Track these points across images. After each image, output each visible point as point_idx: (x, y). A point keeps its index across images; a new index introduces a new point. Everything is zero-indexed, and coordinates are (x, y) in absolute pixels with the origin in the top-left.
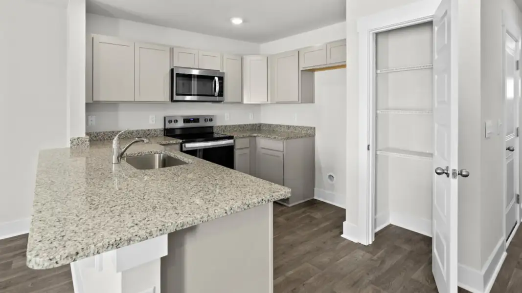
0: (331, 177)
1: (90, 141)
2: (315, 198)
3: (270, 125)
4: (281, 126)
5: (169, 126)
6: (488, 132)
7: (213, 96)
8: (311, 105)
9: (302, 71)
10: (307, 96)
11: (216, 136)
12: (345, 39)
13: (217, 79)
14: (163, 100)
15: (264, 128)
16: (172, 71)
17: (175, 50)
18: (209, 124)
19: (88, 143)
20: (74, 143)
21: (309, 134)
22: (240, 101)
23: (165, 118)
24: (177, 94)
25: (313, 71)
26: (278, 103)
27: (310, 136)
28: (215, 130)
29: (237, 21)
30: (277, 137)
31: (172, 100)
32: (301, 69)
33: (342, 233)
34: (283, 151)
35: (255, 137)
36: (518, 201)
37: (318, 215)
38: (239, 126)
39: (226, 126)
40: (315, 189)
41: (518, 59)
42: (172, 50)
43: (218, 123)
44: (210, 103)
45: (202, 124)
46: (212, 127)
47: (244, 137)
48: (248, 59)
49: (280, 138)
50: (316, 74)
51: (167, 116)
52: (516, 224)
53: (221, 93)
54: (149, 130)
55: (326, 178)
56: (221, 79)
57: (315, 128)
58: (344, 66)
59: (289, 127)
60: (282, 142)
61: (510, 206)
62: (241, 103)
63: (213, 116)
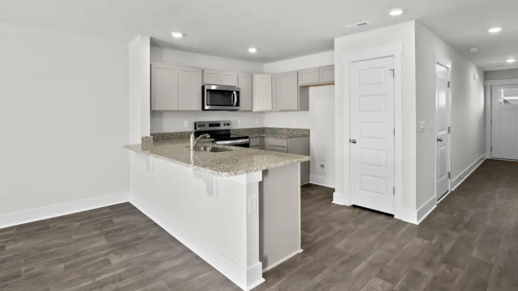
0: (322, 166)
1: (154, 139)
2: (311, 182)
3: (273, 129)
4: (282, 129)
5: (198, 129)
6: (421, 127)
7: (232, 106)
8: (307, 112)
9: (300, 87)
10: (304, 105)
11: (231, 136)
12: (333, 66)
13: (235, 92)
14: (196, 109)
15: (268, 131)
16: (203, 87)
17: (205, 71)
18: (226, 128)
19: (152, 140)
20: (144, 141)
21: (305, 134)
22: (250, 109)
23: (195, 123)
24: (207, 105)
25: (307, 87)
26: (281, 111)
27: (306, 136)
28: (231, 132)
29: (253, 50)
30: (282, 136)
31: (203, 109)
32: (299, 85)
33: (332, 200)
34: (287, 147)
35: (264, 137)
36: (449, 177)
37: (314, 192)
38: (249, 129)
39: (239, 129)
40: (310, 176)
41: (449, 80)
42: (203, 71)
43: (233, 127)
44: (227, 112)
45: (222, 127)
46: (228, 130)
47: (256, 137)
48: (257, 77)
49: (285, 137)
50: (310, 88)
51: (198, 122)
52: (448, 191)
53: (238, 105)
54: (184, 132)
55: (318, 166)
56: (238, 93)
57: (309, 130)
58: (334, 84)
59: (288, 130)
60: (286, 140)
61: (442, 179)
62: (251, 111)
63: (230, 121)
